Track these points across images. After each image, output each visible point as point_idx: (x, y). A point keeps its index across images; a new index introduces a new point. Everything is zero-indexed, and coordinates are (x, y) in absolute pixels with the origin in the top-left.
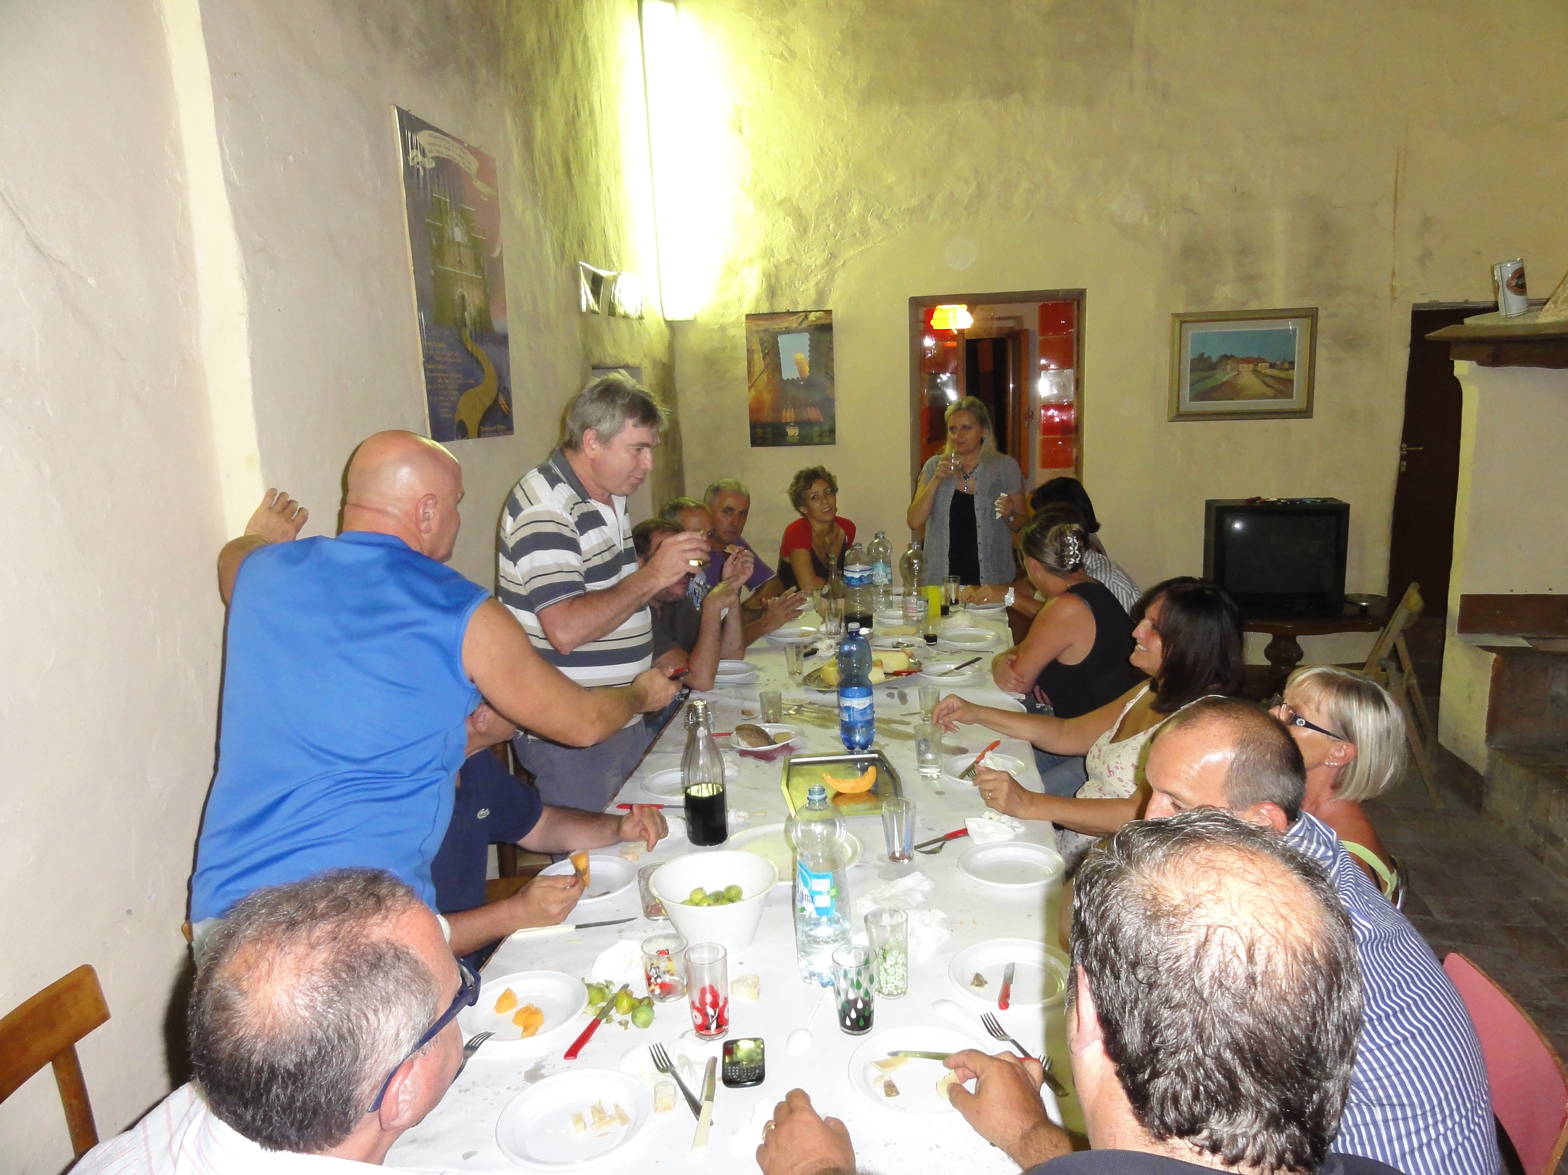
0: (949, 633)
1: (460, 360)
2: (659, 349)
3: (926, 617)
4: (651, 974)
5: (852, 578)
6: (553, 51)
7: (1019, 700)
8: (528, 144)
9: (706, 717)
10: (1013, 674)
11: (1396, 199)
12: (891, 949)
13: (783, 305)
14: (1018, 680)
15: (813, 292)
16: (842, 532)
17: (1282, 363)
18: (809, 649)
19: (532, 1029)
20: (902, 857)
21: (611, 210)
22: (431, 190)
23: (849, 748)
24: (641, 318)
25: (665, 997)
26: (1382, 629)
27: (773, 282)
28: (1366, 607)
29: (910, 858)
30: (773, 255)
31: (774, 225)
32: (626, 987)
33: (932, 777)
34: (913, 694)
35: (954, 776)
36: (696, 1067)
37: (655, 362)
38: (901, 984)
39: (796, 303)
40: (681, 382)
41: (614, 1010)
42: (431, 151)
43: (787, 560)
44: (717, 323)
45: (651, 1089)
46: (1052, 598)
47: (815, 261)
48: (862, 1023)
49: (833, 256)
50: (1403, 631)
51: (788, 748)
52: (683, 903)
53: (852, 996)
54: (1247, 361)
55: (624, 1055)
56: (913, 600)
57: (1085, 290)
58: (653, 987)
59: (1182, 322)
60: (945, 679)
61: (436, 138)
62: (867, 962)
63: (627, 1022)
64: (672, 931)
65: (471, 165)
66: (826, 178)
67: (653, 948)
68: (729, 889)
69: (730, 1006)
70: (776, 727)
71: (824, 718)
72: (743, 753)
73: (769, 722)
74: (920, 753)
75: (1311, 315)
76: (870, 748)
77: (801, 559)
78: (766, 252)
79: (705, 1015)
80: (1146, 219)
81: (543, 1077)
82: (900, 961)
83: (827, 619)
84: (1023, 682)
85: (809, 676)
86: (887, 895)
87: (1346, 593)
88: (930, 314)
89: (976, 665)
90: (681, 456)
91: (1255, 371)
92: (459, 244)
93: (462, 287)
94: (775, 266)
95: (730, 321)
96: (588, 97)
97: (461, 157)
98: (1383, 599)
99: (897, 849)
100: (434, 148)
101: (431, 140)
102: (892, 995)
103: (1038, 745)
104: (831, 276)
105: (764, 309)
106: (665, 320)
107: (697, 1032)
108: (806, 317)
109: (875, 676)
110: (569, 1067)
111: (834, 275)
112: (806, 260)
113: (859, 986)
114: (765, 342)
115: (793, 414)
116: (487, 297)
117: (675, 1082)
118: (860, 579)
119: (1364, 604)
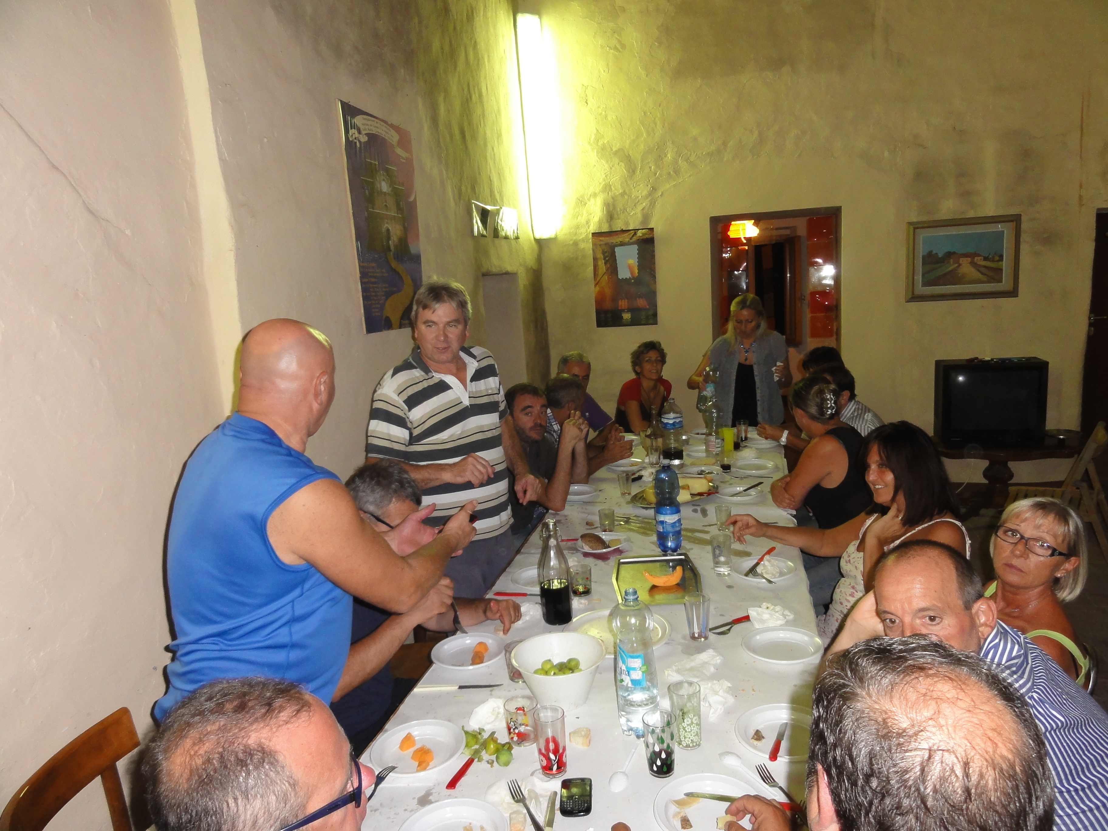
0: (740, 463)
1: (386, 275)
2: (530, 259)
3: (722, 452)
4: (510, 726)
5: (667, 423)
6: (452, 54)
7: (791, 515)
8: (434, 120)
9: (555, 530)
10: (787, 496)
11: (1082, 130)
12: (689, 712)
13: (619, 226)
14: (790, 500)
15: (640, 216)
16: (662, 389)
17: (993, 257)
18: (637, 475)
19: (424, 765)
20: (700, 636)
21: (494, 163)
22: (365, 156)
23: (663, 551)
24: (517, 238)
25: (521, 743)
26: (1076, 456)
27: (611, 209)
28: (1063, 439)
29: (706, 638)
30: (611, 189)
31: (611, 168)
32: (493, 733)
33: (724, 574)
34: (711, 509)
35: (740, 573)
36: (541, 799)
37: (527, 269)
38: (695, 739)
39: (627, 223)
40: (546, 283)
41: (484, 752)
42: (365, 130)
43: (623, 408)
44: (572, 240)
45: (507, 815)
46: (814, 438)
47: (641, 193)
48: (665, 769)
49: (654, 189)
50: (1094, 459)
51: (618, 551)
52: (536, 672)
53: (657, 749)
54: (965, 255)
55: (489, 787)
56: (713, 438)
57: (841, 207)
58: (512, 735)
59: (915, 229)
60: (735, 499)
61: (369, 120)
62: (669, 724)
63: (493, 761)
64: (528, 692)
65: (393, 137)
66: (648, 134)
67: (512, 707)
68: (570, 661)
69: (568, 752)
70: (611, 535)
71: (645, 528)
72: (586, 555)
73: (605, 531)
74: (715, 557)
75: (1016, 219)
76: (679, 552)
77: (633, 409)
78: (606, 188)
79: (548, 759)
80: (886, 154)
81: (430, 802)
82: (695, 722)
83: (649, 452)
84: (794, 502)
85: (635, 496)
86: (688, 666)
87: (1046, 429)
88: (727, 228)
89: (759, 488)
90: (547, 335)
91: (973, 264)
92: (385, 193)
93: (387, 223)
94: (613, 198)
95: (581, 237)
96: (478, 85)
97: (386, 132)
98: (1077, 433)
99: (696, 630)
100: (367, 127)
101: (365, 122)
102: (689, 747)
103: (806, 550)
104: (653, 204)
105: (605, 229)
106: (534, 238)
107: (543, 771)
108: (635, 234)
109: (683, 496)
110: (449, 795)
111: (655, 203)
112: (635, 194)
113: (661, 740)
114: (606, 252)
115: (626, 303)
116: (406, 230)
117: (525, 811)
118: (674, 424)
119: (1062, 437)
